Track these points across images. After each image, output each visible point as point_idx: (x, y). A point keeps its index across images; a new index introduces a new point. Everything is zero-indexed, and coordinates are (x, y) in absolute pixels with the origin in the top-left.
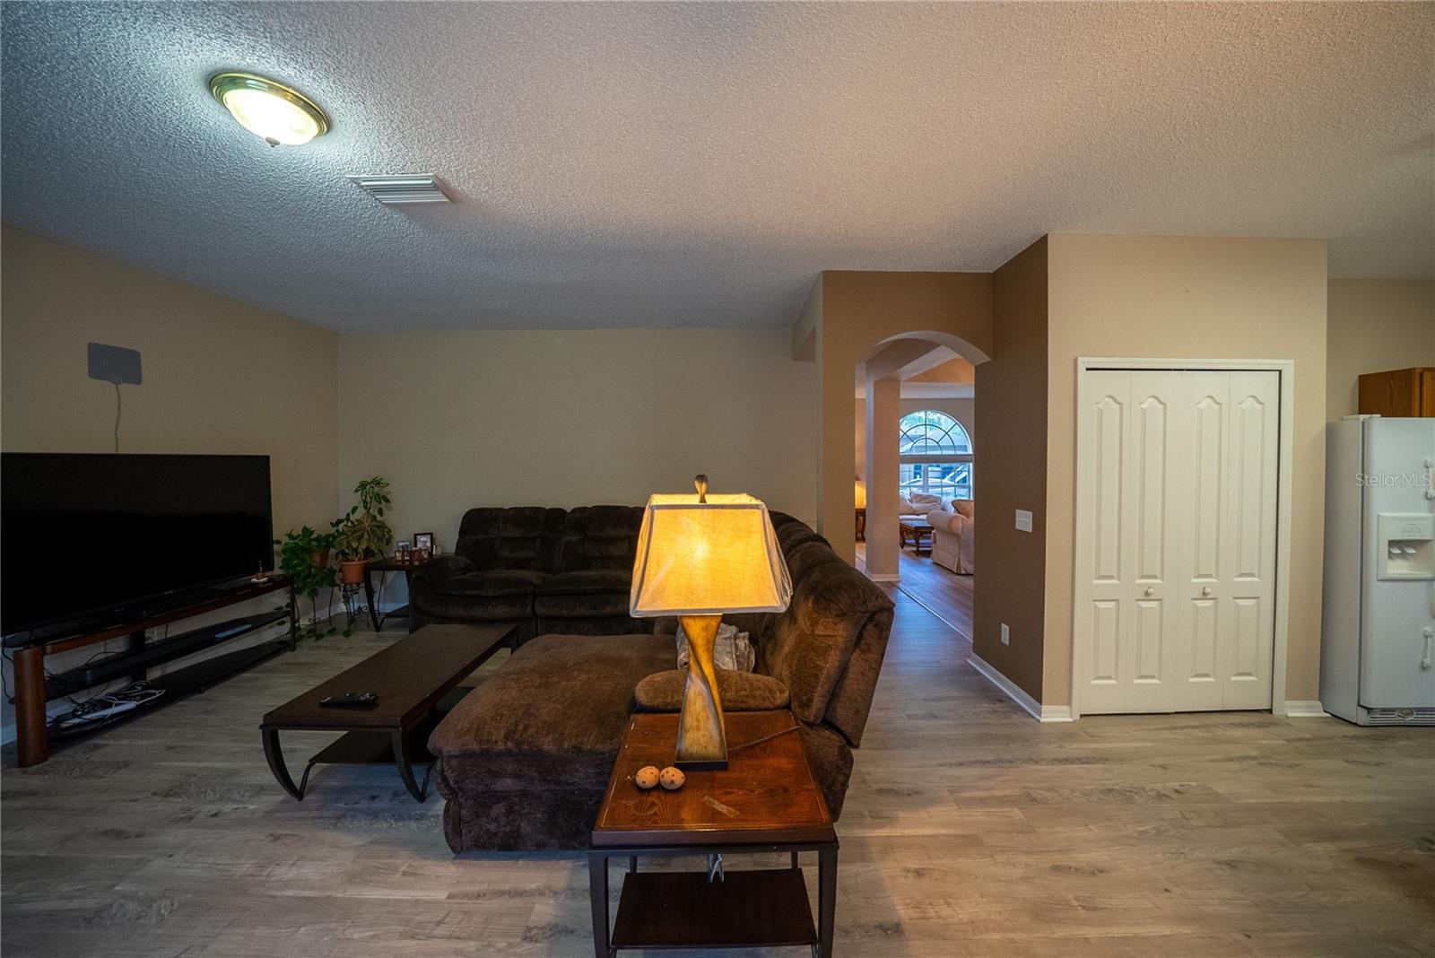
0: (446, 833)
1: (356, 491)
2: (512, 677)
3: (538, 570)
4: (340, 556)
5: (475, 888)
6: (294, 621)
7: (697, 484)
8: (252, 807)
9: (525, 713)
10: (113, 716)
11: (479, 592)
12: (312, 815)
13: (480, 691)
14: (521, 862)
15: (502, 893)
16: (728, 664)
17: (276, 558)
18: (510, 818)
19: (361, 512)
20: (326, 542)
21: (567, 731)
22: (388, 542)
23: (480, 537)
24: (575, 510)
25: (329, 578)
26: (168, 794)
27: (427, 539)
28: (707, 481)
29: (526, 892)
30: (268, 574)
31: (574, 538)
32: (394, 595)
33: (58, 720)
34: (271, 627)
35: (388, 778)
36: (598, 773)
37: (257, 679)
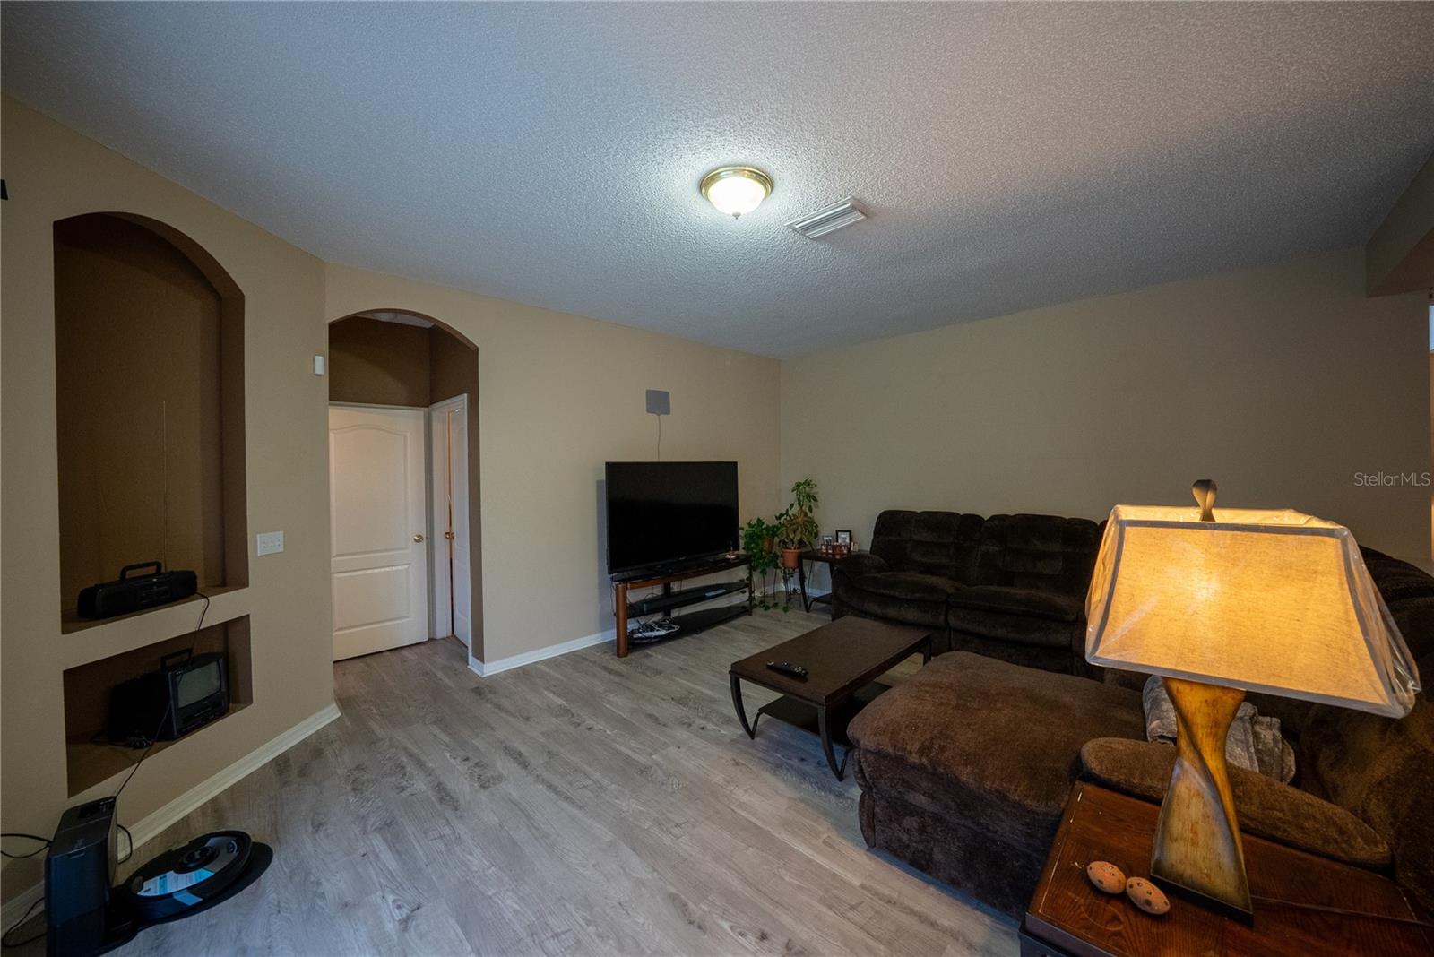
0: (861, 823)
1: (793, 491)
2: (927, 689)
3: (951, 578)
4: (781, 544)
5: (886, 891)
6: (752, 592)
7: (1197, 494)
8: (723, 732)
9: (940, 733)
10: (656, 637)
11: (892, 593)
12: (759, 755)
13: (894, 693)
14: (932, 889)
15: (912, 912)
16: (1242, 758)
17: (741, 541)
18: (923, 837)
19: (796, 508)
20: (773, 531)
21: (990, 770)
22: (816, 536)
23: (893, 538)
24: (993, 518)
25: (774, 561)
26: (680, 701)
27: (846, 535)
28: (1215, 489)
29: (938, 925)
30: (736, 552)
31: (993, 549)
32: (820, 584)
33: (633, 632)
34: (738, 594)
35: (814, 745)
36: (1027, 833)
37: (728, 632)
